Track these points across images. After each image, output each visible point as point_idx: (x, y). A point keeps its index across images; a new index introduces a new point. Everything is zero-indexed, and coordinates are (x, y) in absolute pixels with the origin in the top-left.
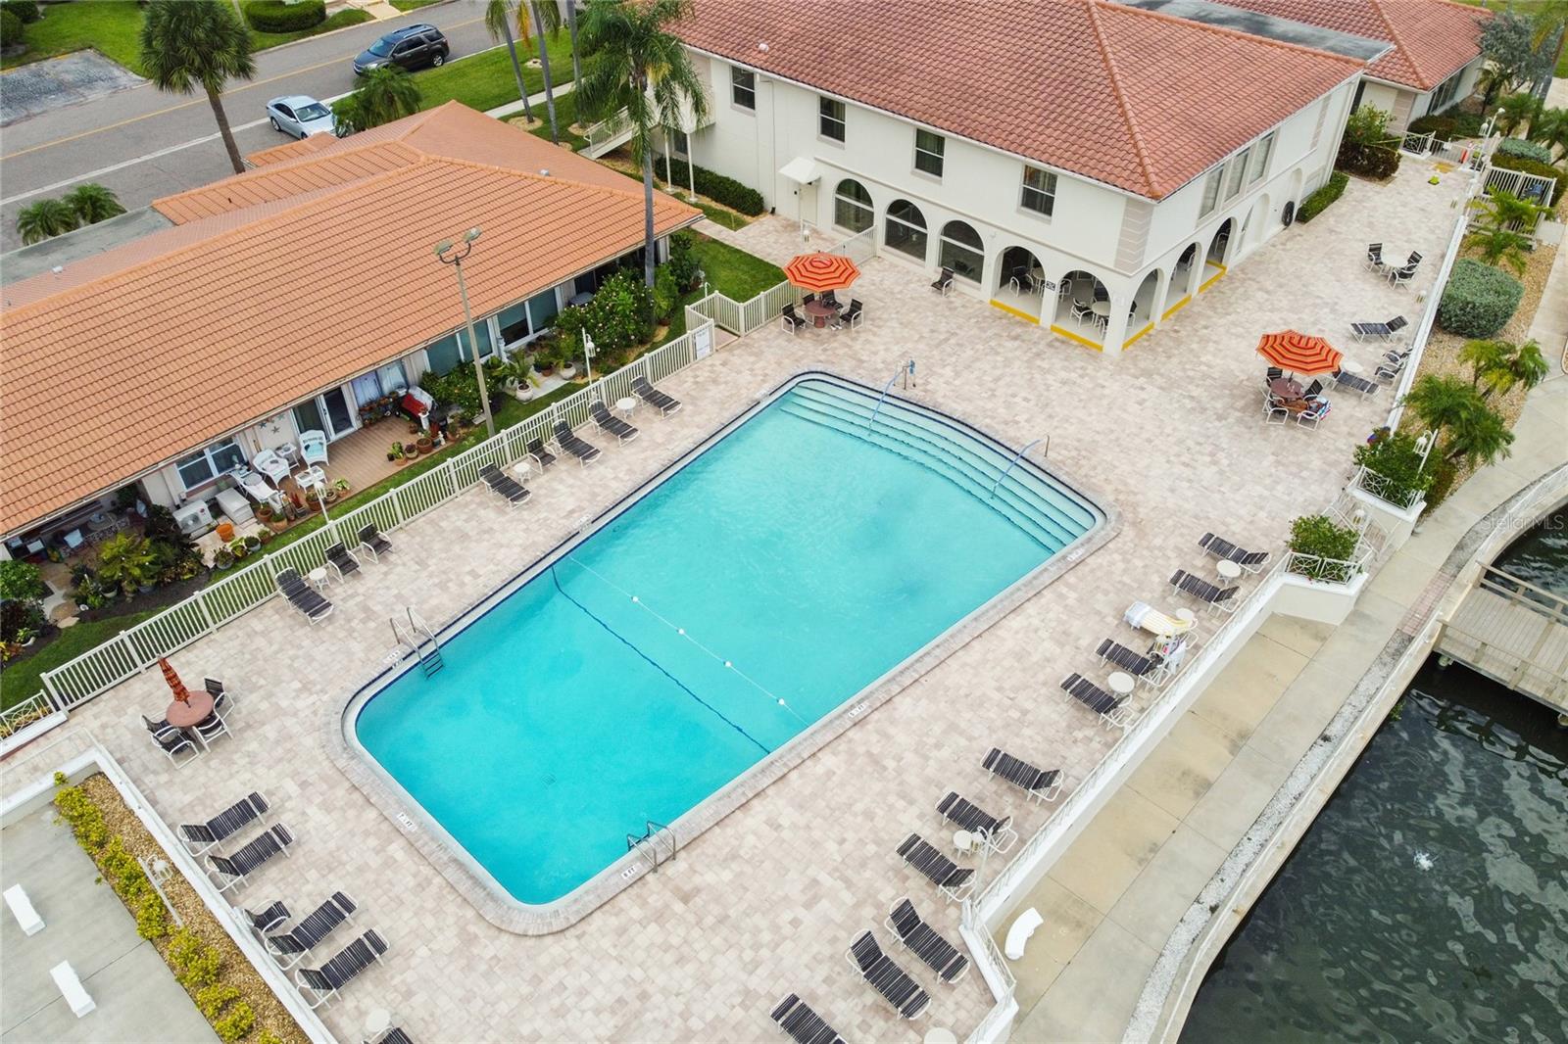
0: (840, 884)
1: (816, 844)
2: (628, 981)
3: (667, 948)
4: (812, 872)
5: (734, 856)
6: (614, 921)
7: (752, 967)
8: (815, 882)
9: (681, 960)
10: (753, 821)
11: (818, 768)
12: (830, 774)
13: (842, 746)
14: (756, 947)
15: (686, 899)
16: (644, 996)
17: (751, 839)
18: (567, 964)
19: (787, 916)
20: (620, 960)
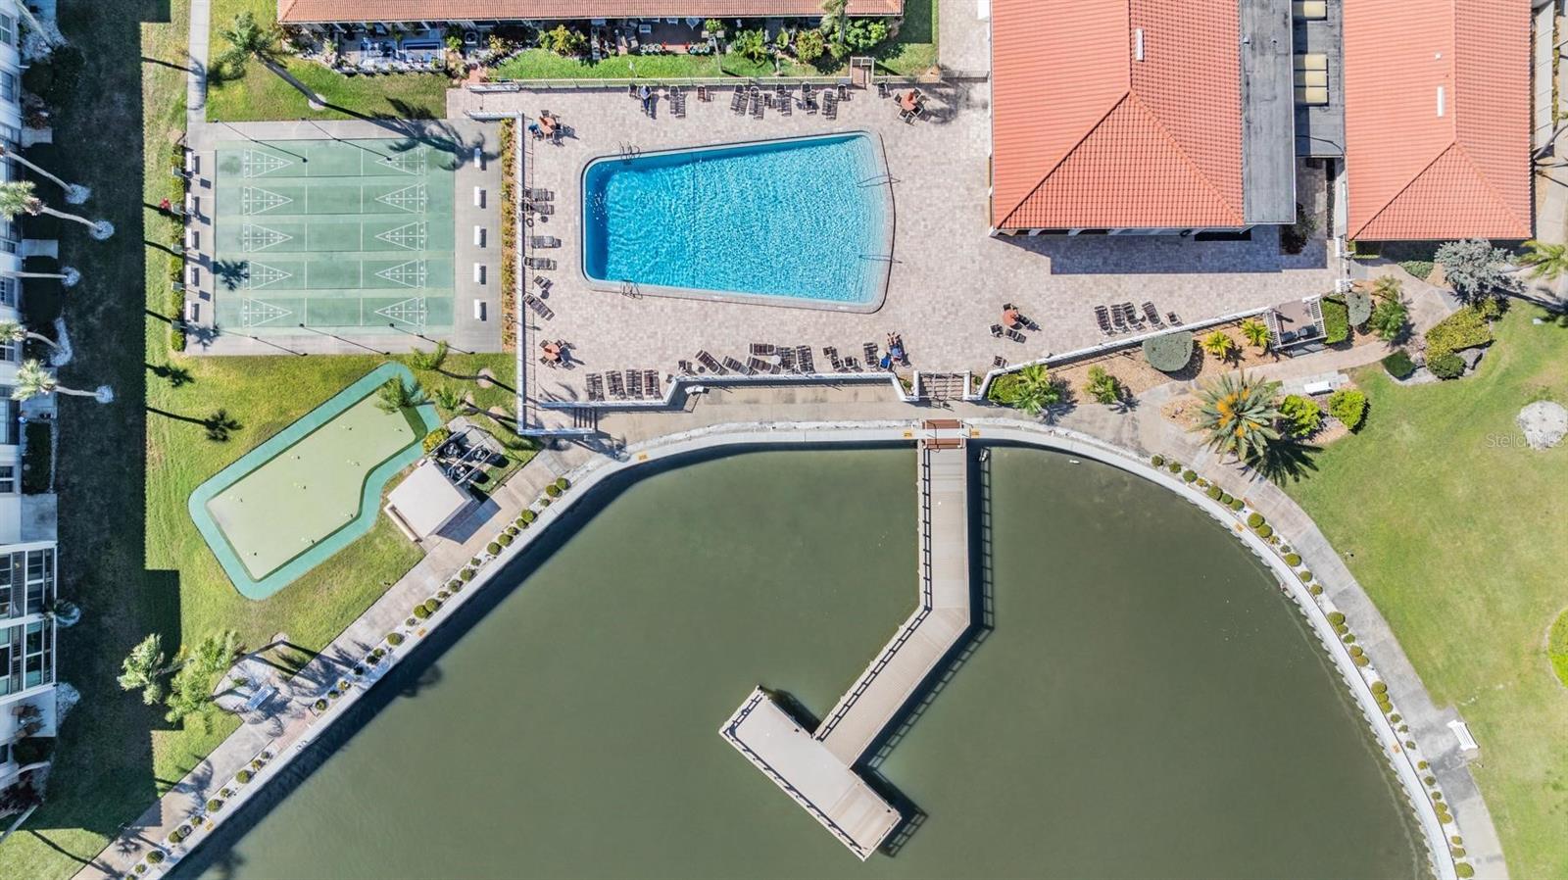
0: (661, 339)
1: (666, 324)
2: (592, 315)
3: (608, 316)
4: (658, 330)
5: (644, 308)
6: (602, 298)
7: (621, 339)
8: (656, 333)
9: (608, 322)
10: (659, 302)
11: (689, 303)
12: (691, 308)
13: (703, 303)
14: (627, 335)
15: (623, 308)
16: (593, 323)
17: (653, 307)
18: (583, 298)
19: (640, 335)
20: (595, 309)
